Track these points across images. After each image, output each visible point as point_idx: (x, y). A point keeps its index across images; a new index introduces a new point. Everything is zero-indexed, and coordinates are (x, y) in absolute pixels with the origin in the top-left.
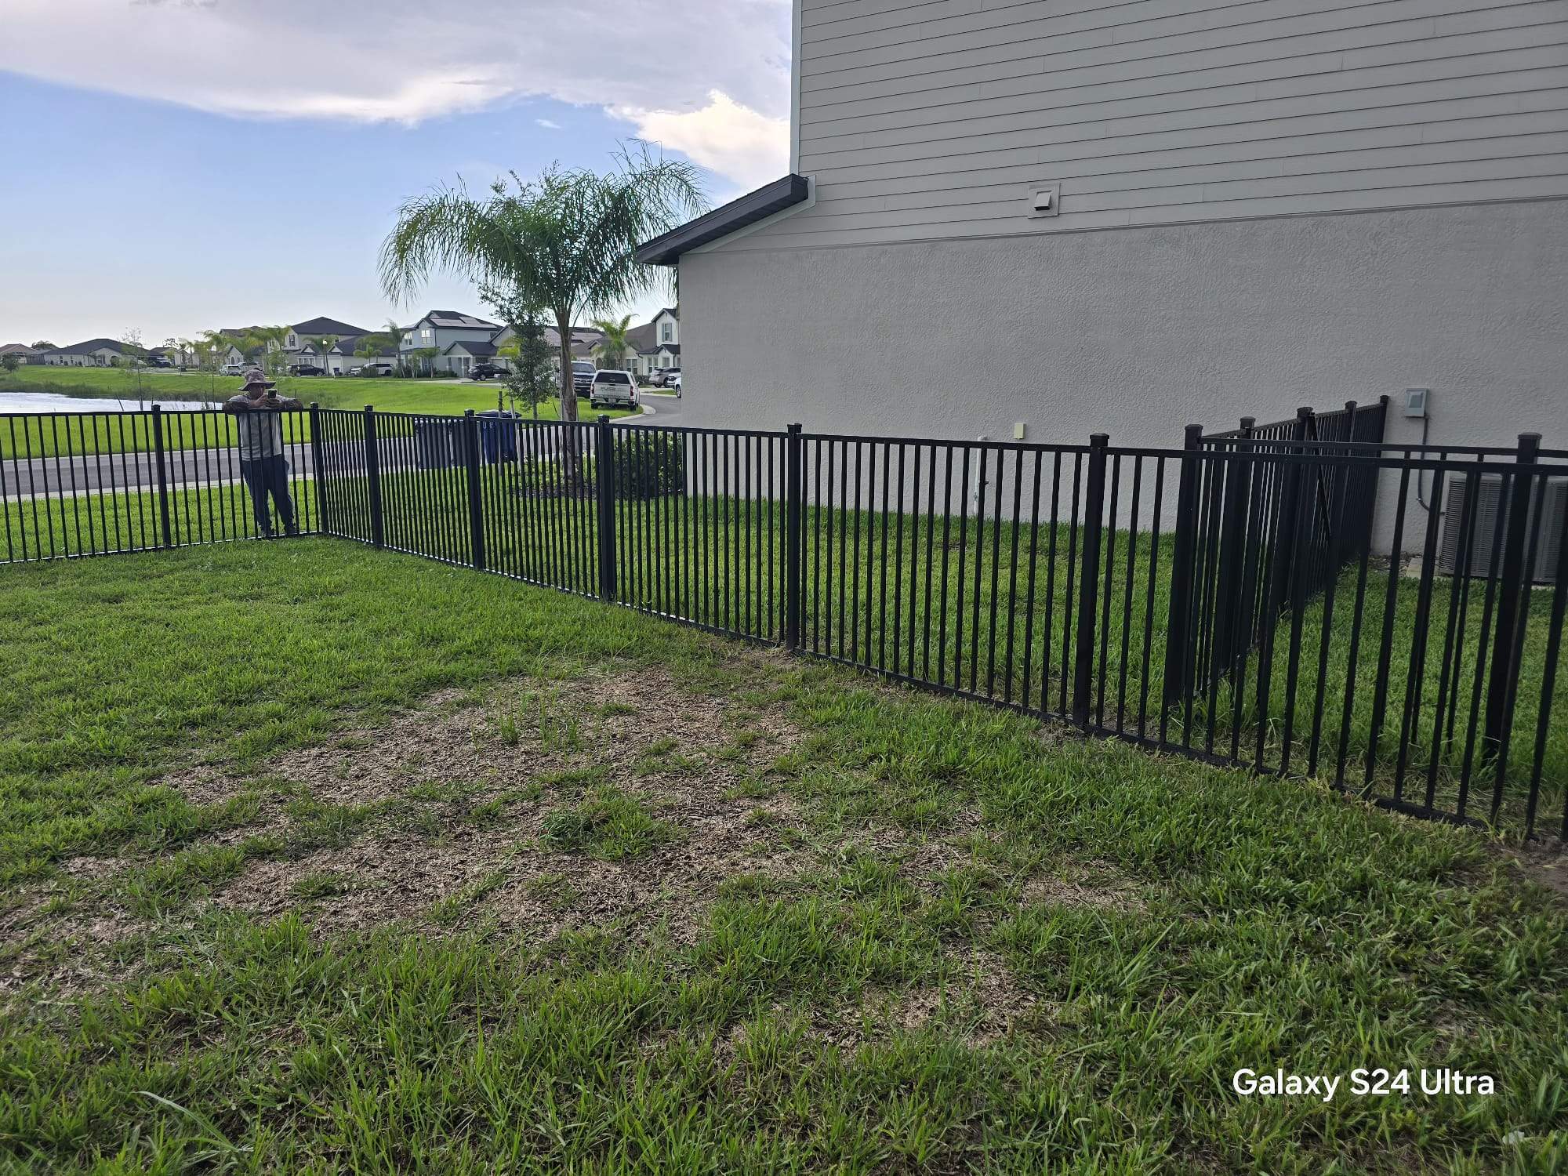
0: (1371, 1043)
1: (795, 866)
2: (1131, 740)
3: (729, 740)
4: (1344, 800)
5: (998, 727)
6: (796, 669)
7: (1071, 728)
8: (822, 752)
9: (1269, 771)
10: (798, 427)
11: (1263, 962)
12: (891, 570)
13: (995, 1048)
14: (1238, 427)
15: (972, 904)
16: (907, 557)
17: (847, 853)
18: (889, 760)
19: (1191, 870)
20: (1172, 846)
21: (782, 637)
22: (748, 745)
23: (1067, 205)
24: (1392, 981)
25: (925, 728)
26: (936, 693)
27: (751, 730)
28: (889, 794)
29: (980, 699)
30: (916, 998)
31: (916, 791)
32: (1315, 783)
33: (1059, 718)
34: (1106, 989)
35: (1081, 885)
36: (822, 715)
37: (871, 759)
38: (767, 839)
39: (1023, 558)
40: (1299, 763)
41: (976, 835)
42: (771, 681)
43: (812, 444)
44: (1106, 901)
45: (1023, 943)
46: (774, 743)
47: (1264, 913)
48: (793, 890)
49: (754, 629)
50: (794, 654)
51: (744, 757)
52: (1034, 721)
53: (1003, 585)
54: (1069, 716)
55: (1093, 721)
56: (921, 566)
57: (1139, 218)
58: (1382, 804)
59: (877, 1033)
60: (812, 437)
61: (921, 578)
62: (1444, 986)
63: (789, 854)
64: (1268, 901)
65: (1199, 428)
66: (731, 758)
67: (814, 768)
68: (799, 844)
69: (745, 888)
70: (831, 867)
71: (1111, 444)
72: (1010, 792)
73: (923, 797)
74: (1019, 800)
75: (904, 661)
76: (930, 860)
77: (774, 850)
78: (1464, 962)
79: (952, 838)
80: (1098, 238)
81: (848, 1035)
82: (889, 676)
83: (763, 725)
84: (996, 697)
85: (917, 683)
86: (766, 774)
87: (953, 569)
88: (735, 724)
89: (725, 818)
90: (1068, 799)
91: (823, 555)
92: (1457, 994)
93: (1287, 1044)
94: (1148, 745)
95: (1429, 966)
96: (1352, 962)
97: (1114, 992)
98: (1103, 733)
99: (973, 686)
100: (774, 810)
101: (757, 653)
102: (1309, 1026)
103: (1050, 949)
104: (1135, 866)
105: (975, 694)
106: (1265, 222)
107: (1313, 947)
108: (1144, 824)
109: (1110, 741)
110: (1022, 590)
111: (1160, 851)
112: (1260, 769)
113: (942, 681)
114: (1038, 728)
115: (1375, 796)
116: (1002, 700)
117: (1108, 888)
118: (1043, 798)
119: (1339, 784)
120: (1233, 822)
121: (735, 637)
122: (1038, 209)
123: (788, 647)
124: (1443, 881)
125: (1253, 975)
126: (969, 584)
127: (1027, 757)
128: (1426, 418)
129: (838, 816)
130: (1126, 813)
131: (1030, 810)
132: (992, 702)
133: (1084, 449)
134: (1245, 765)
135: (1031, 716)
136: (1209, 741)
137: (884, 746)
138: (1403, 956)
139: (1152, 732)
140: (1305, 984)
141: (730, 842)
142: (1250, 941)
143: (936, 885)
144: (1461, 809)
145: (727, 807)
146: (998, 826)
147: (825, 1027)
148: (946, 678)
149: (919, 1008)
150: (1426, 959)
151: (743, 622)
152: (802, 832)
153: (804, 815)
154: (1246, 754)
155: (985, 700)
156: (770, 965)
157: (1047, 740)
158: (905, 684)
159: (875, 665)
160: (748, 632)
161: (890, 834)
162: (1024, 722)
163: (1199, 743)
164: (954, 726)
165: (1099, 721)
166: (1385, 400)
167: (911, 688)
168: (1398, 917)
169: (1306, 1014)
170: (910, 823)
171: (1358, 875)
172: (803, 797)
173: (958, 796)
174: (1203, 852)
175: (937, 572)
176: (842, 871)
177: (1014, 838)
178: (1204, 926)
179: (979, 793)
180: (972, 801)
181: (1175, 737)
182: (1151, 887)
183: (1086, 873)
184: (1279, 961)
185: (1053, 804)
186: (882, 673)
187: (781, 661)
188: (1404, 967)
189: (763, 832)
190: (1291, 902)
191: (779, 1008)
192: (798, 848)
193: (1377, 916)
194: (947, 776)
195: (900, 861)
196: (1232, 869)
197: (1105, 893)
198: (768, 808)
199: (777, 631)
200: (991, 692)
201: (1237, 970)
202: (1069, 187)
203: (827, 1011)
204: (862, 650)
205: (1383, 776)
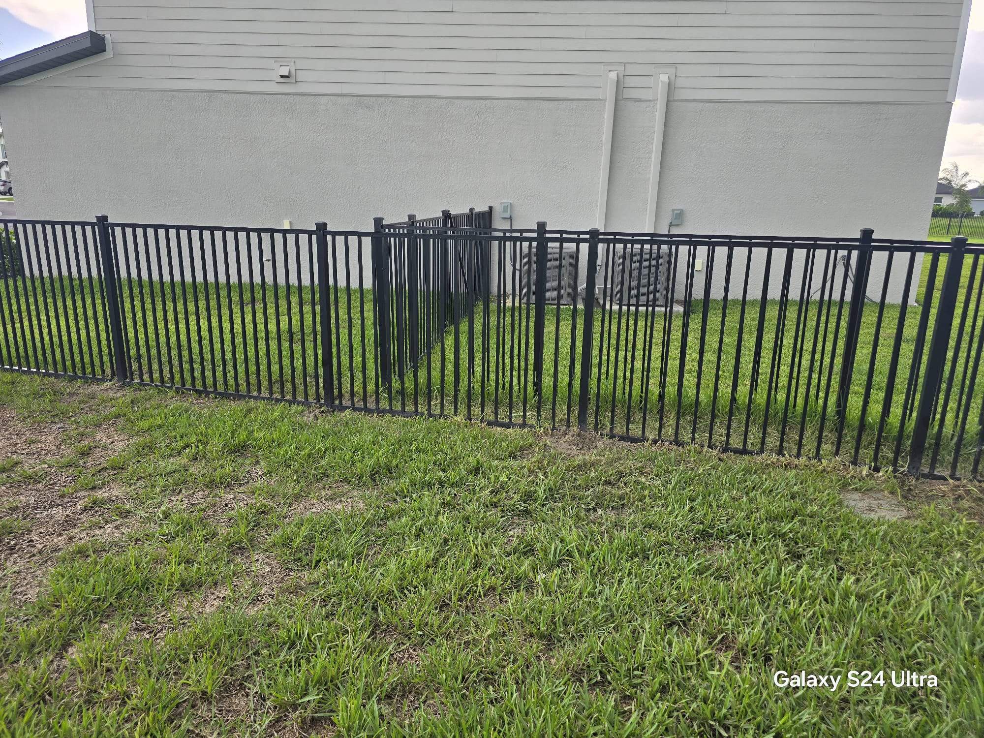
0: (477, 548)
1: (124, 530)
2: (360, 410)
3: (68, 452)
4: (472, 425)
5: (276, 414)
6: (128, 394)
7: (324, 408)
8: (147, 449)
9: (434, 416)
10: (105, 218)
11: (425, 519)
12: (204, 322)
13: (266, 609)
14: (407, 220)
15: (254, 526)
16: (214, 313)
17: (164, 513)
18: (197, 447)
19: (391, 478)
20: (380, 466)
21: (113, 374)
22: (84, 454)
23: (301, 76)
24: (488, 513)
25: (225, 422)
26: (234, 398)
27: (87, 442)
28: (196, 469)
29: (264, 398)
30: (213, 594)
31: (217, 464)
32: (457, 418)
33: (316, 403)
34: (337, 556)
35: (325, 500)
36: (146, 424)
37: (184, 448)
38: (100, 515)
39: (295, 308)
40: (449, 409)
41: (260, 483)
42: (105, 407)
43: (118, 230)
44: (341, 506)
45: (286, 543)
46: (108, 449)
47: (427, 493)
48: (121, 546)
49: (89, 370)
50: (124, 385)
51: (81, 462)
52: (300, 408)
53: (284, 325)
54: (322, 401)
55: (337, 402)
56: (225, 318)
57: (347, 89)
58: (490, 424)
59: (183, 622)
60: (118, 225)
61: (226, 325)
62: (513, 510)
63: (118, 522)
64: (430, 485)
65: (381, 219)
66: (70, 465)
67: (139, 461)
68: (126, 514)
69: (79, 552)
70: (152, 524)
71: (329, 228)
72: (282, 453)
73: (222, 467)
74: (288, 456)
75: (209, 381)
76: (226, 505)
77: (107, 523)
78: (521, 496)
79: (242, 489)
80: (324, 100)
81: (162, 630)
82: (200, 392)
83: (98, 438)
84: (275, 396)
85: (220, 394)
86: (100, 471)
87: (249, 319)
88: (73, 441)
89: (64, 508)
90: (319, 451)
91: (149, 314)
92: (518, 513)
93: (435, 561)
94: (369, 412)
95: (506, 502)
96: (470, 509)
97: (342, 557)
98: (342, 409)
99: (260, 391)
100: (106, 494)
101: (93, 388)
102: (447, 547)
103: (304, 541)
104: (359, 482)
105: (261, 395)
106: (421, 100)
107: (451, 506)
108: (364, 457)
109: (347, 412)
110: (296, 328)
111: (373, 471)
112: (430, 415)
113: (238, 391)
114: (302, 411)
115: (486, 420)
116: (279, 397)
117: (342, 499)
118: (303, 453)
119: (469, 417)
120: (413, 447)
121: (74, 378)
122: (282, 76)
123: (119, 381)
124: (515, 458)
125: (420, 528)
126: (261, 327)
127: (294, 430)
128: (511, 218)
129: (158, 490)
130: (354, 452)
131: (295, 462)
132: (272, 399)
133: (313, 232)
134: (422, 414)
135: (298, 405)
136: (403, 404)
137: (194, 439)
138: (494, 499)
139: (371, 405)
140: (445, 524)
141: (69, 523)
142: (420, 510)
143: (230, 520)
144: (524, 421)
145: (65, 500)
146: (274, 475)
147: (144, 629)
148: (240, 388)
149: (215, 599)
150: (505, 499)
151: (78, 366)
152: (129, 506)
153: (131, 494)
154: (422, 408)
155: (268, 399)
156: (99, 600)
157: (309, 418)
158: (212, 396)
159: (188, 385)
160: (84, 373)
161: (198, 494)
162: (294, 408)
163: (398, 406)
164: (245, 417)
165: (341, 403)
166: (491, 208)
167: (216, 398)
168: (493, 480)
169: (446, 541)
170: (212, 485)
171: (475, 462)
172: (130, 482)
173: (248, 462)
174: (397, 466)
175: (238, 321)
176: (161, 525)
177: (285, 480)
178: (395, 507)
179: (262, 457)
180: (257, 463)
181: (385, 405)
182: (367, 493)
183: (329, 493)
184: (433, 517)
185: (309, 456)
186: (194, 390)
187: (114, 391)
188: (495, 505)
189: (97, 512)
190: (442, 484)
191: (106, 626)
192: (126, 517)
193: (483, 482)
194: (240, 450)
195: (204, 510)
196: (412, 472)
197: (341, 501)
198: (100, 494)
199: (108, 370)
200: (271, 393)
201: (412, 527)
202: (300, 64)
203: (146, 619)
204: (177, 377)
205: (489, 409)
